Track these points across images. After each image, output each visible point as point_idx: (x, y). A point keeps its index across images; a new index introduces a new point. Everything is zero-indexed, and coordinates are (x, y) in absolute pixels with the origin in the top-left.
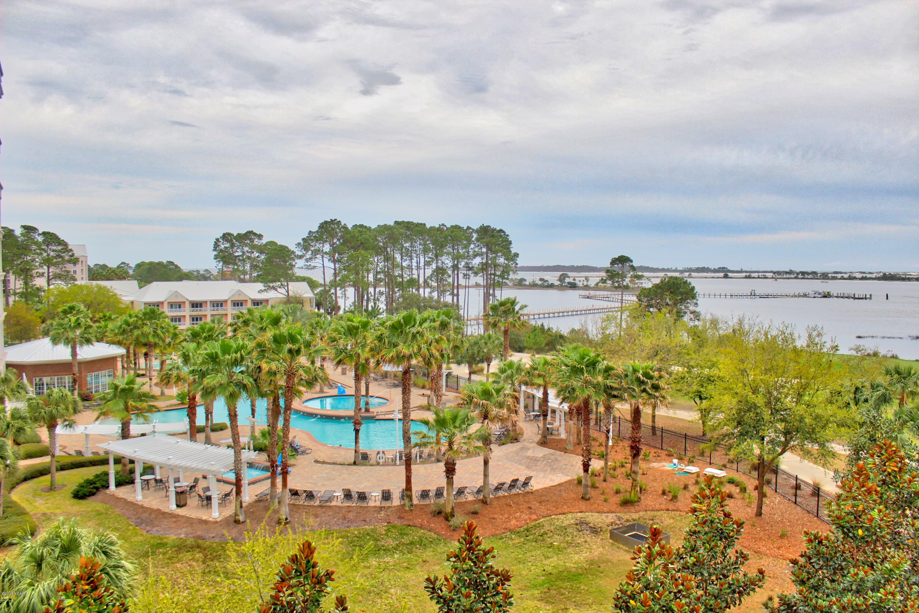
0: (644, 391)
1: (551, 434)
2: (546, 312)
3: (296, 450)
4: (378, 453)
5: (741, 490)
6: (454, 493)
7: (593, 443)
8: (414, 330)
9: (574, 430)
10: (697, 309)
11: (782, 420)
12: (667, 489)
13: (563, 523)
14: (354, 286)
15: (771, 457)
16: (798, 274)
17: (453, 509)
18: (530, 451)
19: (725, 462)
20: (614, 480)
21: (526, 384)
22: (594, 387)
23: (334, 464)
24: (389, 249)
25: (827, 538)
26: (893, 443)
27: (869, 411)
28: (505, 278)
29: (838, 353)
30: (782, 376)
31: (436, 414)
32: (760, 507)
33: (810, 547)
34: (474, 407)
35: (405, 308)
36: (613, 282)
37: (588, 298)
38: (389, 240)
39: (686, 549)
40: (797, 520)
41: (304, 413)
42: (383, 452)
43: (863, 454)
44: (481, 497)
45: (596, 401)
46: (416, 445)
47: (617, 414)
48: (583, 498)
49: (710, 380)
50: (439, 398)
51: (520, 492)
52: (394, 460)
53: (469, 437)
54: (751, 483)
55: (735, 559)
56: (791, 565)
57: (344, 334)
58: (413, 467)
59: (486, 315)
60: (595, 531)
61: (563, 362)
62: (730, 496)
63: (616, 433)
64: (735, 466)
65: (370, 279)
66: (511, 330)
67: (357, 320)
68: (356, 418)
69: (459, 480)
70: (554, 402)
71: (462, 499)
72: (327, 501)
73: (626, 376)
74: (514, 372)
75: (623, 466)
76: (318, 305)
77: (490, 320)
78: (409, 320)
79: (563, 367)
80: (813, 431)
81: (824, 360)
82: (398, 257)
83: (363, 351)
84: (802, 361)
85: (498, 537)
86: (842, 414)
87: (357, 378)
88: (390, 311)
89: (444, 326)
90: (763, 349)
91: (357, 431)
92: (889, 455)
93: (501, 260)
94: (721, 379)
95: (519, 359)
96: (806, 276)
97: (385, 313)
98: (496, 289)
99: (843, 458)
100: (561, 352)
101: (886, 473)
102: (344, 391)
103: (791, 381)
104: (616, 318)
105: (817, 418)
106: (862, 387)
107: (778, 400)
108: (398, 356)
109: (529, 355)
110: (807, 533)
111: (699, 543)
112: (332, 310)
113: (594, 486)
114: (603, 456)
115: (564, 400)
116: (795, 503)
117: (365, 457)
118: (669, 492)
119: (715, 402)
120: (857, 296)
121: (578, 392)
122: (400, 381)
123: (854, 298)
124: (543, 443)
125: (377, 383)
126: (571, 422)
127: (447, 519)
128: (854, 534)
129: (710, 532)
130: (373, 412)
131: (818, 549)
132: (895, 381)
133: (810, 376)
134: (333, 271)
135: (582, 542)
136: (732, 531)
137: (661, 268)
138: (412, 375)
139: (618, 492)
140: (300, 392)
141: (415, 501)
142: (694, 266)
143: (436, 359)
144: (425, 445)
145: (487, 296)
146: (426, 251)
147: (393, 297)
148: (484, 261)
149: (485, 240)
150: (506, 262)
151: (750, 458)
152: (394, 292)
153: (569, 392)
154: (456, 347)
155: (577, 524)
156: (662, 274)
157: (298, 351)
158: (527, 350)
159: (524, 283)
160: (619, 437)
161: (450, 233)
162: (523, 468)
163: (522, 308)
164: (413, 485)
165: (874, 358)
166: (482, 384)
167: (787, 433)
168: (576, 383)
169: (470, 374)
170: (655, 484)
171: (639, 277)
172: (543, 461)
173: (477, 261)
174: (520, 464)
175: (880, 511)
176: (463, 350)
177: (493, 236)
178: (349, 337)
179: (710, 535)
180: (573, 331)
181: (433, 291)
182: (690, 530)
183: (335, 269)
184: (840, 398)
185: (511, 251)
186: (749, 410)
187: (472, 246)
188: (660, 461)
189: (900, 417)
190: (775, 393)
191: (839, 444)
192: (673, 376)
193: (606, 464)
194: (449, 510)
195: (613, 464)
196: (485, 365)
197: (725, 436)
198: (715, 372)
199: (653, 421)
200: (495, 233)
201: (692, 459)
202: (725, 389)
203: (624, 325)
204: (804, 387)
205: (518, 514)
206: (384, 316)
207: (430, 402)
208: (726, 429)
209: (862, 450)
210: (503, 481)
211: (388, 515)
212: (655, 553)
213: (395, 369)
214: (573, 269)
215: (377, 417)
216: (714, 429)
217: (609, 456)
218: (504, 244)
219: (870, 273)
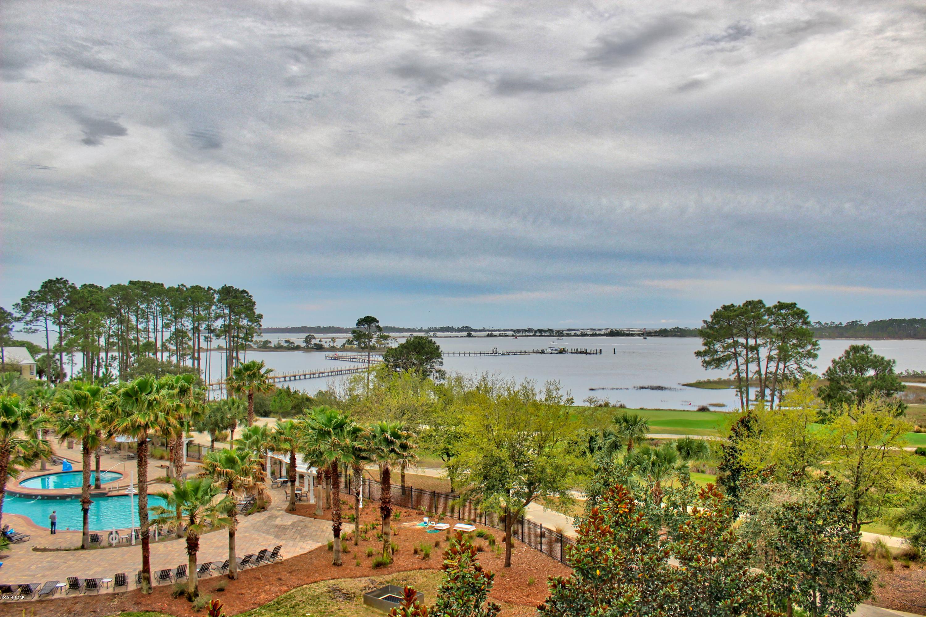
0: (393, 451)
1: (300, 500)
2: (292, 374)
3: (10, 539)
4: (111, 533)
5: (490, 542)
6: (198, 570)
7: (343, 507)
8: (151, 397)
9: (323, 494)
10: (443, 368)
11: (525, 472)
12: (419, 548)
13: (315, 592)
14: (83, 351)
15: (516, 508)
16: (536, 332)
17: (196, 587)
18: (279, 519)
19: (474, 516)
20: (366, 543)
21: (272, 449)
22: (342, 450)
23: (57, 550)
24: (123, 311)
25: (569, 582)
26: (624, 487)
27: (602, 458)
28: (249, 341)
29: (574, 405)
30: (524, 430)
31: (177, 486)
32: (508, 558)
33: (555, 592)
34: (218, 477)
35: (141, 374)
36: (360, 343)
37: (335, 359)
38: (123, 301)
39: (440, 606)
40: (543, 567)
41: (21, 495)
42: (117, 532)
43: (599, 499)
44: (227, 572)
45: (345, 464)
46: (154, 522)
47: (367, 476)
48: (334, 564)
49: (457, 437)
50: (179, 469)
51: (269, 563)
52: (129, 540)
53: (212, 510)
54: (499, 534)
55: (487, 611)
56: (539, 611)
57: (71, 404)
58: (151, 546)
59: (230, 380)
60: (348, 597)
61: (310, 425)
62: (480, 550)
63: (366, 495)
64: (483, 520)
65: (101, 343)
66: (256, 394)
67: (86, 388)
68: (85, 496)
69: (202, 557)
70: (301, 467)
71: (207, 576)
72: (48, 594)
73: (374, 436)
74: (260, 438)
75: (374, 528)
76: (40, 373)
77: (234, 384)
78: (144, 387)
79: (310, 431)
80: (554, 481)
81: (561, 413)
82: (133, 319)
83: (93, 422)
84: (541, 414)
85: (247, 613)
86: (579, 462)
87: (86, 452)
88: (124, 377)
89: (183, 391)
90: (506, 405)
91: (85, 511)
92: (621, 498)
93: (245, 322)
94: (467, 435)
95: (265, 424)
96: (544, 334)
97: (118, 380)
98: (240, 351)
99: (582, 505)
100: (308, 415)
101: (618, 515)
102: (71, 467)
103: (532, 434)
104: (363, 378)
105: (557, 468)
106: (596, 436)
107: (521, 453)
108: (133, 426)
109: (275, 419)
110: (551, 579)
111: (452, 599)
112: (57, 378)
113: (345, 551)
114: (354, 520)
115: (312, 464)
116: (541, 551)
117: (95, 539)
118: (421, 550)
119: (462, 458)
120: (588, 351)
121: (325, 456)
122: (136, 452)
123: (586, 353)
124: (292, 510)
125: (109, 456)
126: (320, 487)
127: (190, 599)
128: (592, 575)
129: (462, 587)
130: (105, 489)
131: (562, 593)
132: (623, 428)
133: (549, 429)
134: (58, 335)
135: (335, 609)
136: (484, 584)
137: (406, 328)
138: (149, 446)
139: (370, 555)
140: (16, 471)
141: (154, 583)
142: (439, 325)
143: (175, 427)
144: (164, 521)
145: (230, 360)
146: (164, 313)
147: (127, 362)
148: (227, 323)
149: (226, 301)
150: (249, 324)
151: (497, 512)
152: (128, 357)
153: (317, 456)
154: (196, 414)
155: (329, 592)
156: (407, 334)
157: (15, 425)
158: (272, 414)
159: (269, 345)
160: (369, 499)
161: (190, 293)
162: (272, 537)
163: (268, 372)
164: (151, 566)
165: (605, 409)
166: (225, 451)
167: (530, 484)
168: (323, 446)
169: (213, 441)
170: (407, 544)
171: (386, 338)
172: (292, 529)
173: (219, 324)
174: (268, 534)
175: (614, 550)
176: (204, 418)
177: (235, 297)
178: (77, 407)
179: (462, 590)
180: (320, 393)
181: (172, 355)
182: (443, 587)
183: (60, 333)
184: (577, 447)
185: (254, 313)
186: (494, 464)
187: (214, 307)
188: (411, 521)
189: (629, 462)
190: (518, 446)
191: (578, 491)
192: (421, 435)
193: (357, 527)
194: (192, 589)
195: (364, 527)
196: (229, 431)
197: (473, 491)
198: (461, 429)
199: (403, 481)
200: (238, 295)
201: (442, 516)
202: (471, 445)
203: (371, 386)
204: (545, 439)
205: (268, 587)
206: (117, 383)
207: (169, 474)
208: (474, 484)
209: (598, 495)
210: (251, 553)
211: (122, 602)
212: (410, 614)
213: (131, 440)
214: (319, 330)
215: (110, 494)
216: (462, 485)
217: (360, 519)
218: (248, 305)
219: (599, 330)
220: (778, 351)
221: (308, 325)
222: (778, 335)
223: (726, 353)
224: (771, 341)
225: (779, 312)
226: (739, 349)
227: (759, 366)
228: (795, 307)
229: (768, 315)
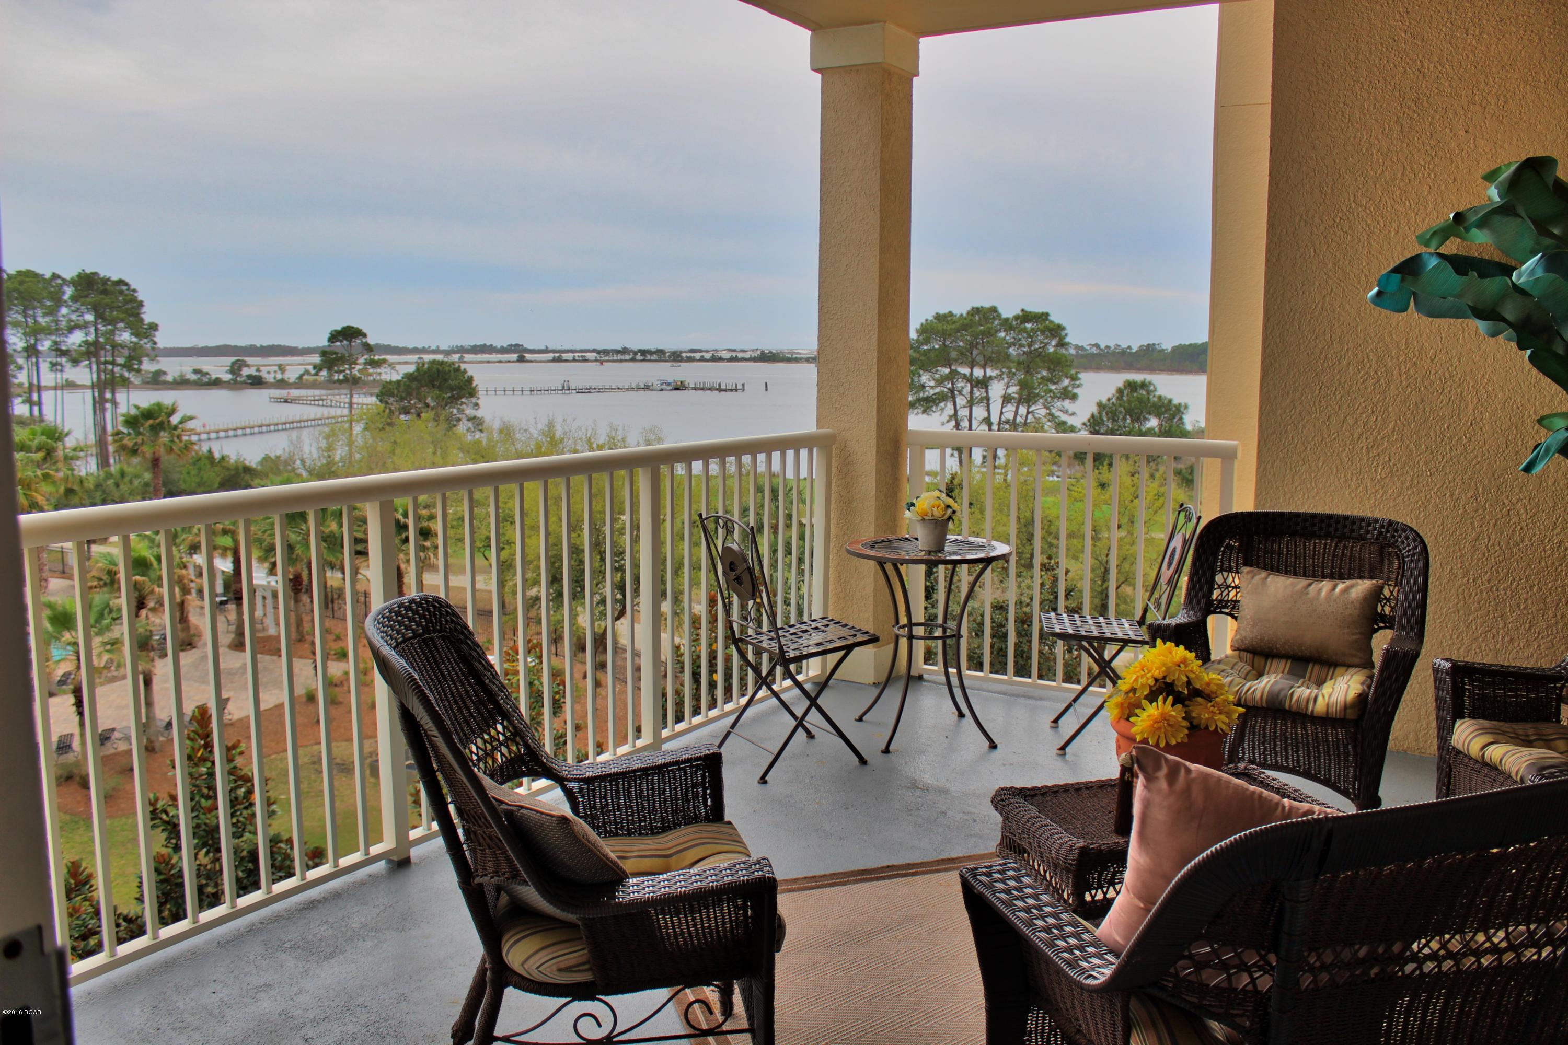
10: (479, 414)
16: (635, 353)
28: (134, 370)
36: (333, 373)
37: (286, 401)
60: (345, 769)
66: (166, 458)
93: (125, 337)
96: (649, 357)
98: (118, 390)
120: (723, 387)
121: (298, 551)
123: (720, 390)
127: (84, 786)
137: (411, 346)
145: (99, 405)
148: (91, 338)
149: (88, 300)
150: (134, 339)
154: (68, 491)
155: (314, 763)
156: (414, 358)
159: (163, 378)
161: (16, 285)
163: (184, 420)
168: (294, 537)
171: (378, 364)
172: (243, 673)
173: (76, 339)
174: (203, 683)
177: (105, 292)
180: (269, 457)
185: (142, 320)
187: (64, 311)
192: (450, 517)
200: (109, 287)
214: (254, 351)
218: (129, 306)
219: (743, 351)
220: (1018, 388)
221: (232, 343)
222: (1019, 363)
223: (938, 390)
224: (1010, 372)
225: (1022, 326)
226: (960, 384)
227: (988, 411)
228: (1047, 319)
229: (1005, 330)
